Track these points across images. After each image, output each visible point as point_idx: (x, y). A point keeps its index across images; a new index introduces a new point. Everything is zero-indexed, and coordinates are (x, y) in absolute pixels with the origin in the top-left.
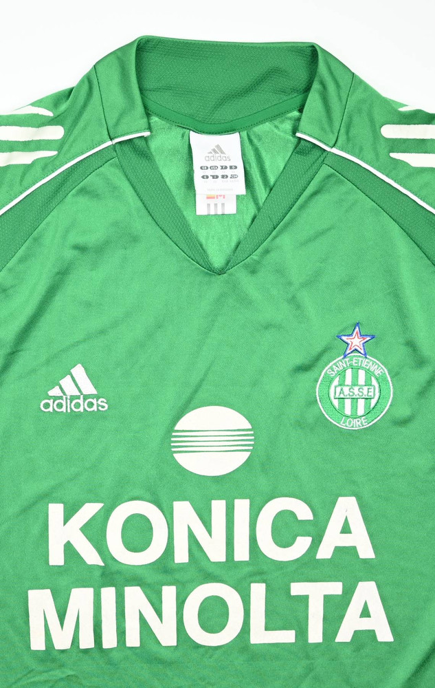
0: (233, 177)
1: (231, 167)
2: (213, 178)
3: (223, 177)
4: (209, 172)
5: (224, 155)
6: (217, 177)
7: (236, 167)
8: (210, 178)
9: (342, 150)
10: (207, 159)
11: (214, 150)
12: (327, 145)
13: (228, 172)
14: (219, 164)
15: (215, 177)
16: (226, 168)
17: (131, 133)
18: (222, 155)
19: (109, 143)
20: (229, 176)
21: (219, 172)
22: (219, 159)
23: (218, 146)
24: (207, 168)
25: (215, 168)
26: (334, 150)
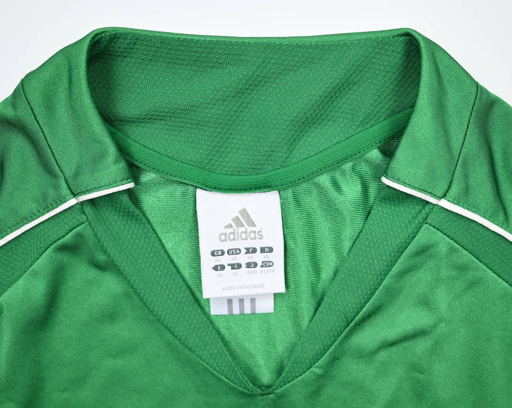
0: (266, 264)
1: (263, 250)
2: (233, 268)
3: (249, 265)
4: (226, 260)
5: (253, 229)
6: (239, 266)
7: (271, 250)
8: (228, 268)
9: (458, 204)
10: (223, 237)
11: (236, 220)
12: (434, 196)
13: (258, 258)
14: (242, 245)
15: (236, 266)
16: (254, 250)
17: (100, 188)
18: (250, 229)
19: (72, 202)
20: (260, 264)
21: (243, 259)
22: (244, 236)
23: (244, 212)
24: (223, 253)
25: (236, 251)
26: (444, 203)
